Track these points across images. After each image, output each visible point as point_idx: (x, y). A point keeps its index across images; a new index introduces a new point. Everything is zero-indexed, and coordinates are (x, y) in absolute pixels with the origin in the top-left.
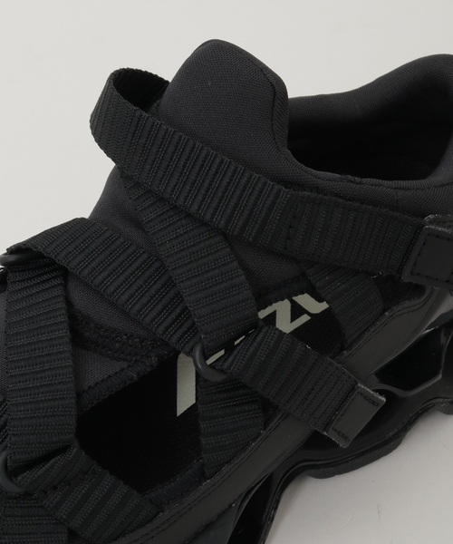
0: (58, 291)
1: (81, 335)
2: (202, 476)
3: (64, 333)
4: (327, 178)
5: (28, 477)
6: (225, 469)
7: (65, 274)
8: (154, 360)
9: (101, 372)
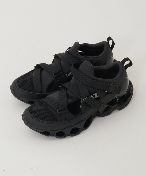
0: (66, 91)
1: (68, 97)
2: (81, 114)
3: (66, 96)
4: (99, 79)
5: (61, 112)
6: (84, 113)
7: (67, 89)
8: (76, 100)
9: (70, 101)
